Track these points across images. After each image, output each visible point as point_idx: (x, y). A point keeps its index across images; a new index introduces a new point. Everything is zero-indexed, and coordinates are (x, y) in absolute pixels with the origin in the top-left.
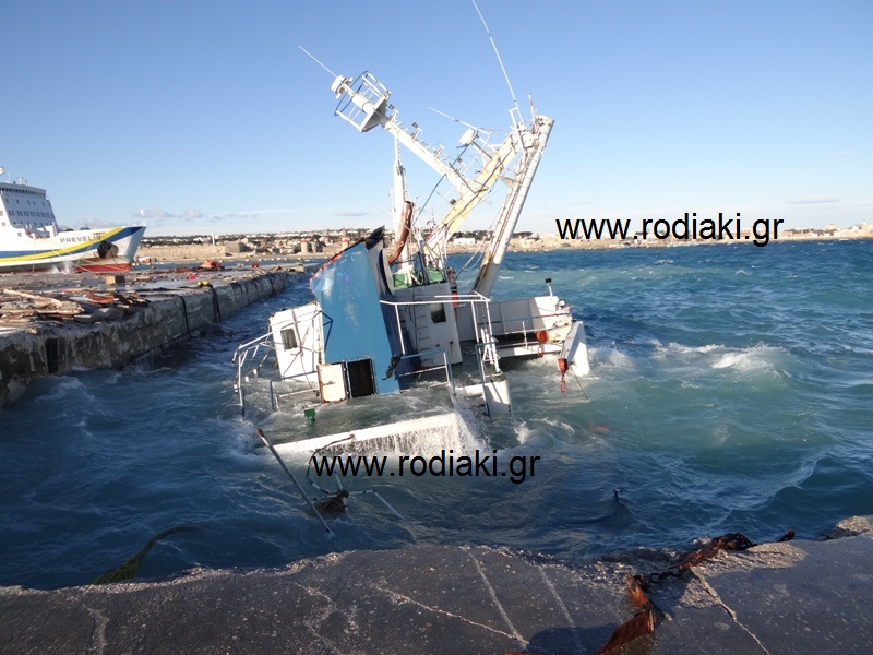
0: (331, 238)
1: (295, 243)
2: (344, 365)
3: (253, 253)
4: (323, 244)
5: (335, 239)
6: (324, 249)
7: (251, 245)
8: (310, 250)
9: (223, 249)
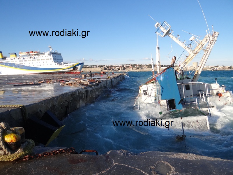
0: (127, 66)
1: (118, 67)
2: (167, 100)
3: (108, 70)
4: (125, 68)
5: (128, 67)
6: (125, 69)
7: (107, 68)
8: (122, 70)
9: (100, 69)
